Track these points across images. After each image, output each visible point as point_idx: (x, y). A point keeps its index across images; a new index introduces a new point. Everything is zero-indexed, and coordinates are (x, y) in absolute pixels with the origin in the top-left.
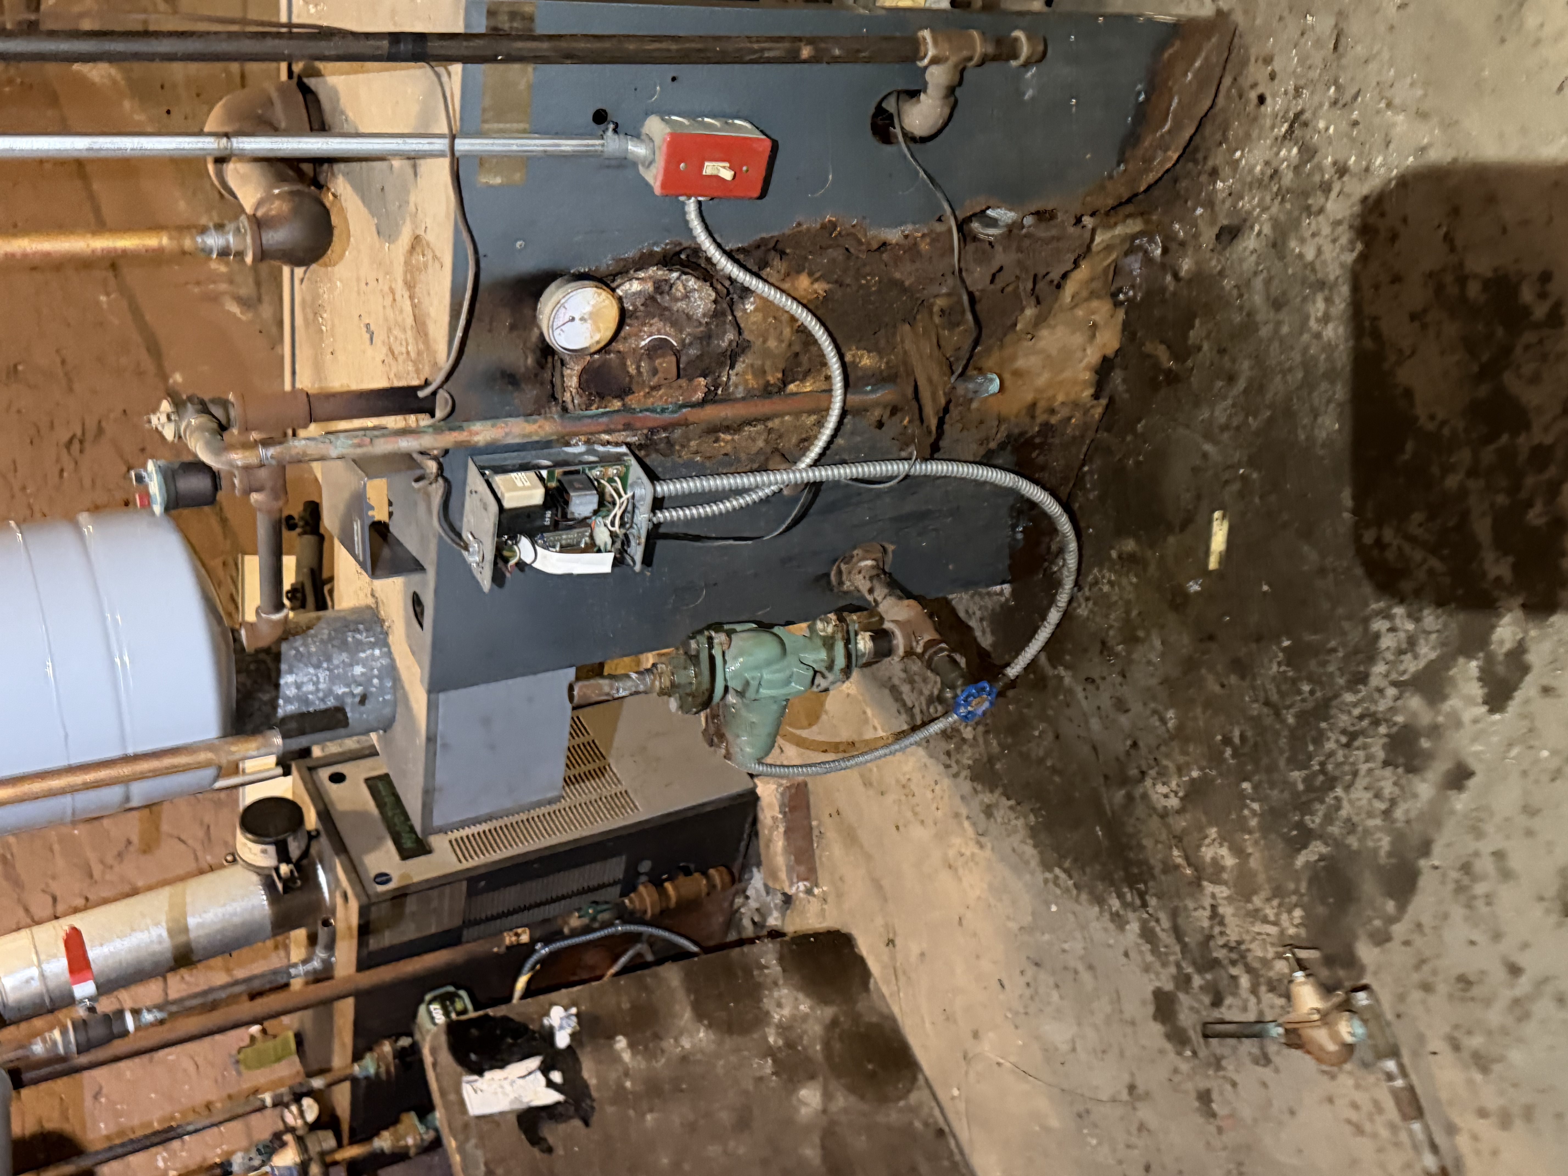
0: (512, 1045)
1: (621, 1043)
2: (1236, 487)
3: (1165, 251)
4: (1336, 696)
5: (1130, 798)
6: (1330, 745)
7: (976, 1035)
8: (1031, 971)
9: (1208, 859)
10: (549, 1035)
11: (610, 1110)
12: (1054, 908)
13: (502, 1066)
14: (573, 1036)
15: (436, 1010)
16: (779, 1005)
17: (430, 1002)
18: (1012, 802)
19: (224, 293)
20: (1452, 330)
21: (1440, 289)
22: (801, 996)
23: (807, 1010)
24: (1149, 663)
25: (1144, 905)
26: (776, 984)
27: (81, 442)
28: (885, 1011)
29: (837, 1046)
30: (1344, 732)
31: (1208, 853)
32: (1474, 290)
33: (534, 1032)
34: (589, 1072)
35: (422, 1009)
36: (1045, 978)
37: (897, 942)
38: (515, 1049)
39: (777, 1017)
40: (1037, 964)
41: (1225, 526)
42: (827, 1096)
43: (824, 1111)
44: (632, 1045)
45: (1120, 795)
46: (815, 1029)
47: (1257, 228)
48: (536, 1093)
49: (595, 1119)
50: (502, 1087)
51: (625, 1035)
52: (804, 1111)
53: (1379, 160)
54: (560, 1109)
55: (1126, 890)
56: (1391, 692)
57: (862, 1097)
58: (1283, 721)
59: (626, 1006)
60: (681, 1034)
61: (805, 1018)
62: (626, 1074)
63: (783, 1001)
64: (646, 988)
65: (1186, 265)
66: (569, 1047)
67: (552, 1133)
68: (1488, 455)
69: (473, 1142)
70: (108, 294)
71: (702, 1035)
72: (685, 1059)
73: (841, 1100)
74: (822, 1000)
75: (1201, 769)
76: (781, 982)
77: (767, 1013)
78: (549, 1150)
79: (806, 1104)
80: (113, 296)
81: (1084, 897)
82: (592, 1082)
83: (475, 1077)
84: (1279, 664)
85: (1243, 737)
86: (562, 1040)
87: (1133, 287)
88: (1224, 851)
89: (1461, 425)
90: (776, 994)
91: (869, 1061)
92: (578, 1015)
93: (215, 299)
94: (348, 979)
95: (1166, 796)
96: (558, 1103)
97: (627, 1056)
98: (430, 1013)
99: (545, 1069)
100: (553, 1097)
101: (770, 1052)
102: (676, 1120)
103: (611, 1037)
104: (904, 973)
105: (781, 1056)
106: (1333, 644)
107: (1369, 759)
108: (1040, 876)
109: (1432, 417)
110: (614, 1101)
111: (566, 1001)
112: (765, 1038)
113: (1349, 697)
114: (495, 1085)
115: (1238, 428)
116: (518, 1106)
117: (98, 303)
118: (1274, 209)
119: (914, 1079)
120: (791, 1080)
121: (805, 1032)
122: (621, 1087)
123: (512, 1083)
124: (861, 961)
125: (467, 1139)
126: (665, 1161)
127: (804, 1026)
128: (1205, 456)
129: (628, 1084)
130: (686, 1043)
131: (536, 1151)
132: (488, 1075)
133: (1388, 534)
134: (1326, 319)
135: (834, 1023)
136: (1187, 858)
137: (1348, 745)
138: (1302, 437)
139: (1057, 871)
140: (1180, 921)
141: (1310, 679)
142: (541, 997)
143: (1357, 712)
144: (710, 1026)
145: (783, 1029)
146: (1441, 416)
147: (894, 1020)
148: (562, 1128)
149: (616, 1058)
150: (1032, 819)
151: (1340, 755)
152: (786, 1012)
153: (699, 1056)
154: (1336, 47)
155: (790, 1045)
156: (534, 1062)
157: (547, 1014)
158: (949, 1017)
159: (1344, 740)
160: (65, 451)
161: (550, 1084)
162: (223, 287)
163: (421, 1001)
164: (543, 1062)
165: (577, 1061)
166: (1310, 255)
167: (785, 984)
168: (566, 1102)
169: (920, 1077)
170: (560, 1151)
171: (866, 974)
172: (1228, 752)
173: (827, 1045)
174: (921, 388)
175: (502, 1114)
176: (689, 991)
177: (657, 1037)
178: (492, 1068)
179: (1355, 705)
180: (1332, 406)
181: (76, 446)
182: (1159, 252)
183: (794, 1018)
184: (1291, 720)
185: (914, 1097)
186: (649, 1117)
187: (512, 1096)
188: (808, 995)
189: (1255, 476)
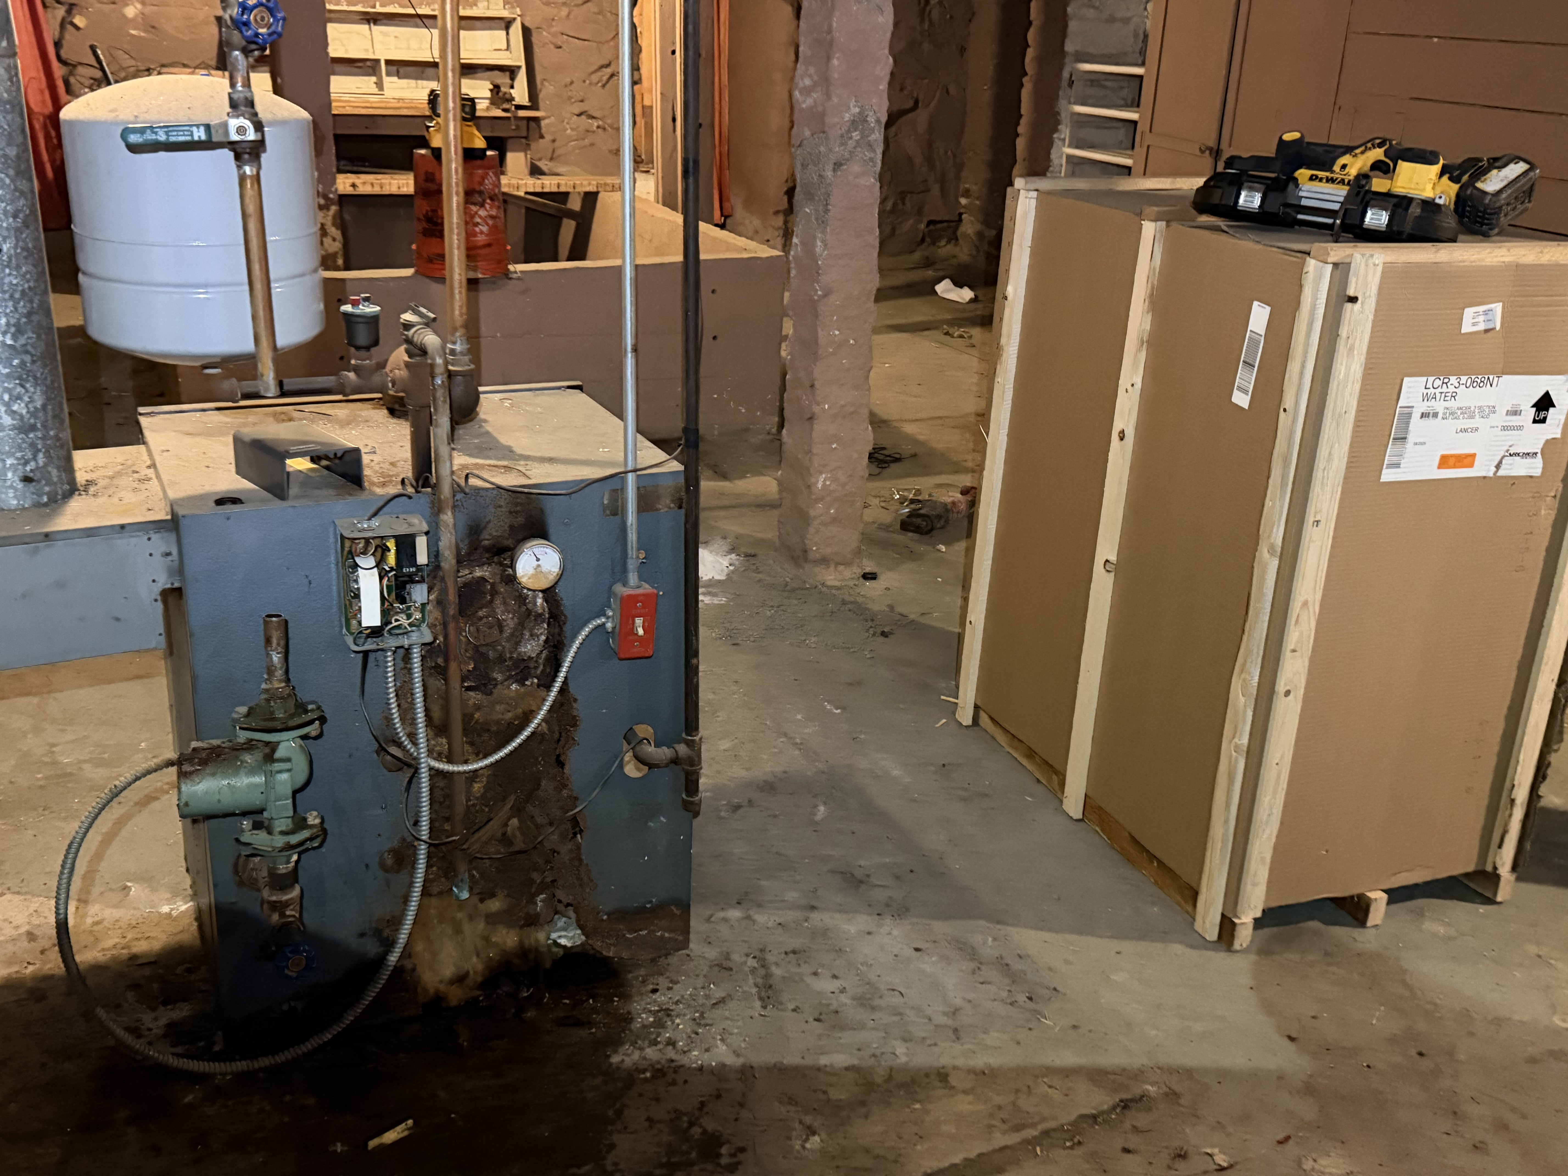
2: (439, 1120)
20: (666, 1138)
21: (676, 1119)
32: (696, 1131)
41: (405, 1133)
53: (696, 1053)
109: (615, 1164)
115: (475, 1097)
128: (434, 1095)
138: (517, 1126)
154: (714, 1004)
189: (460, 1123)
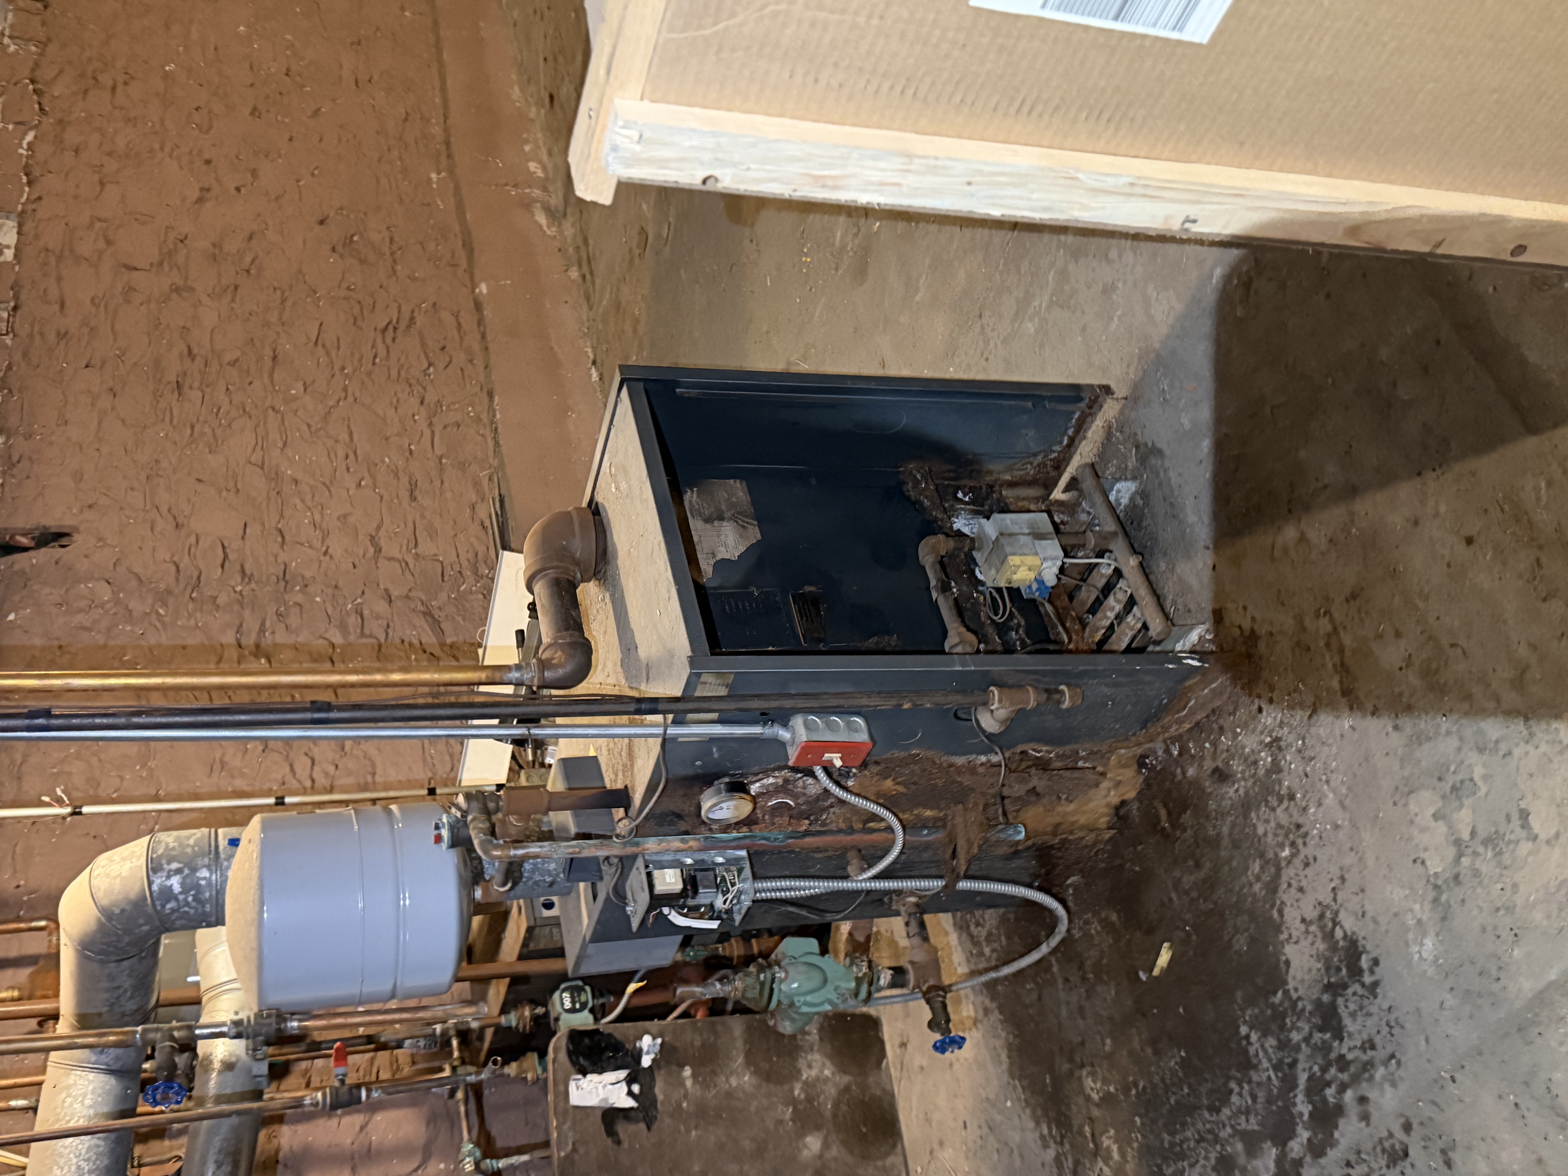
0: (610, 1057)
1: (687, 1072)
2: (1182, 935)
3: (1180, 754)
4: (1200, 1108)
5: (1071, 1073)
6: (1189, 1134)
7: (941, 1144)
8: (985, 1130)
9: (1105, 1145)
10: (638, 1055)
11: (667, 1121)
12: (1009, 1104)
13: (601, 1072)
14: (654, 1060)
15: (566, 996)
16: (810, 1067)
17: (564, 991)
18: (1001, 1017)
19: (536, 201)
20: (1321, 946)
21: (1322, 916)
22: (828, 1063)
23: (830, 1075)
24: (1105, 1000)
25: (1062, 1143)
26: (812, 1049)
27: (395, 329)
28: (888, 1087)
29: (844, 1108)
30: (1199, 1133)
31: (1106, 1142)
33: (627, 1051)
34: (659, 1091)
35: (556, 995)
36: (992, 1141)
37: (909, 1046)
38: (612, 1060)
39: (804, 1077)
40: (990, 1128)
41: (1170, 954)
42: (826, 1145)
43: (821, 1156)
44: (694, 1076)
45: (1066, 1067)
46: (832, 1091)
47: (1236, 786)
48: (619, 1098)
49: (654, 1127)
50: (597, 1088)
51: (692, 1067)
52: (806, 1152)
54: (633, 1114)
55: (1054, 1126)
56: (1229, 1130)
57: (851, 1152)
58: (1168, 1099)
59: (698, 1043)
60: (732, 1074)
61: (826, 1080)
62: (686, 1096)
63: (814, 1064)
64: (716, 1033)
65: (1191, 772)
66: (650, 1067)
67: (623, 1129)
68: (1317, 1037)
69: (569, 1124)
70: (439, 173)
71: (746, 1078)
72: (729, 1094)
73: (835, 1151)
74: (842, 1069)
75: (1116, 1090)
76: (816, 1048)
77: (799, 1072)
78: (619, 1142)
79: (809, 1149)
80: (443, 174)
81: (1028, 1111)
82: (660, 1097)
83: (580, 1076)
84: (1176, 1063)
85: (1144, 1088)
86: (646, 1061)
87: (1156, 759)
88: (1115, 1148)
89: (1309, 1008)
90: (809, 1057)
91: (865, 1125)
92: (662, 1045)
93: (527, 205)
94: (510, 964)
95: (1092, 1089)
96: (632, 1109)
97: (689, 1083)
98: (562, 999)
99: (630, 1081)
100: (630, 1103)
101: (793, 1102)
102: (712, 1139)
103: (681, 1066)
104: (908, 1070)
105: (801, 1107)
106: (1207, 1076)
107: (1206, 1158)
108: (1006, 1078)
109: (1296, 990)
110: (672, 1116)
111: (654, 1031)
112: (792, 1090)
113: (1206, 1115)
114: (592, 1085)
115: (1192, 899)
116: (603, 1105)
117: (430, 180)
118: (1250, 783)
119: (894, 1146)
120: (803, 1127)
121: (823, 1092)
122: (679, 1106)
123: (604, 1086)
124: (882, 1042)
125: (564, 1122)
126: (697, 1168)
127: (824, 1087)
128: (1171, 900)
129: (685, 1105)
130: (734, 1082)
131: (609, 1141)
132: (589, 1077)
133: (1254, 1037)
134: (1258, 878)
135: (847, 1089)
136: (1093, 1135)
137: (1198, 1142)
138: (1226, 938)
139: (1017, 1082)
140: (1079, 1169)
141: (1190, 1086)
142: (640, 1024)
143: (1208, 1126)
144: (755, 1073)
145: (808, 1085)
146: (1301, 992)
147: (892, 1096)
148: (632, 1128)
149: (682, 1084)
150: (1011, 1037)
151: (1192, 1144)
152: (814, 1073)
153: (741, 1095)
155: (809, 1100)
156: (622, 1074)
157: (641, 1039)
158: (928, 1120)
159: (1196, 1136)
160: (380, 335)
161: (630, 1093)
162: (537, 192)
163: (557, 988)
164: (629, 1075)
165: (653, 1079)
166: (1260, 831)
167: (819, 1050)
168: (638, 1108)
169: (899, 1147)
170: (625, 1145)
171: (882, 1054)
172: (1134, 1092)
173: (836, 1105)
174: (959, 849)
175: (592, 1108)
176: (746, 1042)
177: (714, 1073)
178: (593, 1072)
179: (1210, 1122)
180: (1246, 934)
181: (390, 333)
182: (1176, 753)
183: (818, 1079)
184: (1172, 1101)
185: (890, 1160)
186: (693, 1133)
187: (602, 1096)
188: (832, 1063)
189: (1194, 937)
